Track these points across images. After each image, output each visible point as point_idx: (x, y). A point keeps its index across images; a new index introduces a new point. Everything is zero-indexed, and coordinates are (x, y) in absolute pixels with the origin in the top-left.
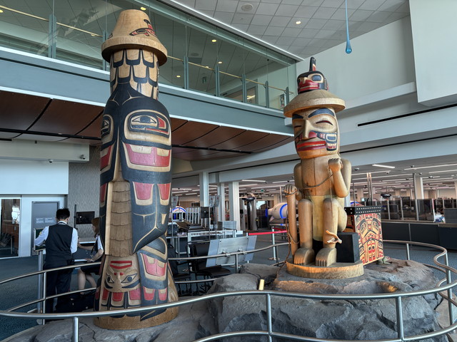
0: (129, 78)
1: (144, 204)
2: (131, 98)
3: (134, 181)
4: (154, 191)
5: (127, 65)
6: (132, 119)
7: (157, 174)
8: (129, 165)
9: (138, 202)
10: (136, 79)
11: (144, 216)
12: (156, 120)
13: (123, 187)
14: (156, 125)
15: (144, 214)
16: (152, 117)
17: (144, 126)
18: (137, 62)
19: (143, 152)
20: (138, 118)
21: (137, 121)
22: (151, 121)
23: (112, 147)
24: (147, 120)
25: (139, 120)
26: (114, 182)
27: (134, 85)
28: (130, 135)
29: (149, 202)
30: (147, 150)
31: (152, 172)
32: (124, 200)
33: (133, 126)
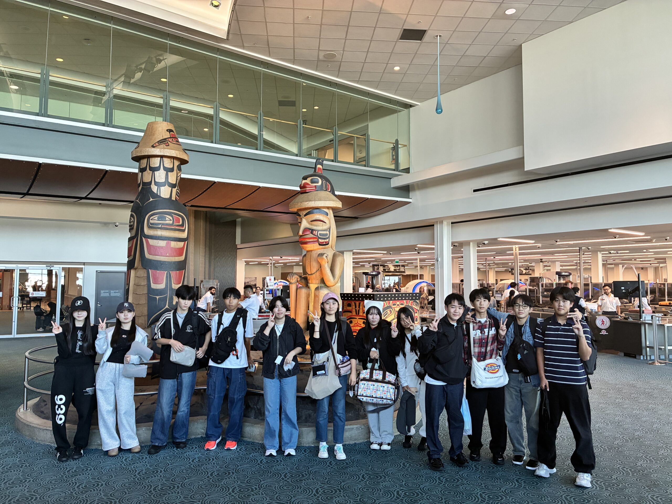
0: (151, 183)
1: (158, 288)
2: (151, 200)
3: (150, 269)
4: (167, 277)
5: (149, 171)
6: (151, 218)
7: (170, 263)
8: (147, 255)
9: (153, 286)
10: (156, 183)
11: (158, 297)
12: (171, 218)
13: (142, 273)
14: (171, 222)
15: (158, 295)
16: (167, 216)
17: (160, 224)
18: (158, 169)
19: (159, 245)
20: (156, 217)
21: (155, 220)
22: (167, 219)
23: (135, 240)
24: (164, 219)
25: (156, 218)
26: (136, 269)
27: (154, 188)
28: (149, 231)
29: (162, 286)
30: (162, 243)
31: (166, 262)
32: (143, 284)
33: (151, 224)
